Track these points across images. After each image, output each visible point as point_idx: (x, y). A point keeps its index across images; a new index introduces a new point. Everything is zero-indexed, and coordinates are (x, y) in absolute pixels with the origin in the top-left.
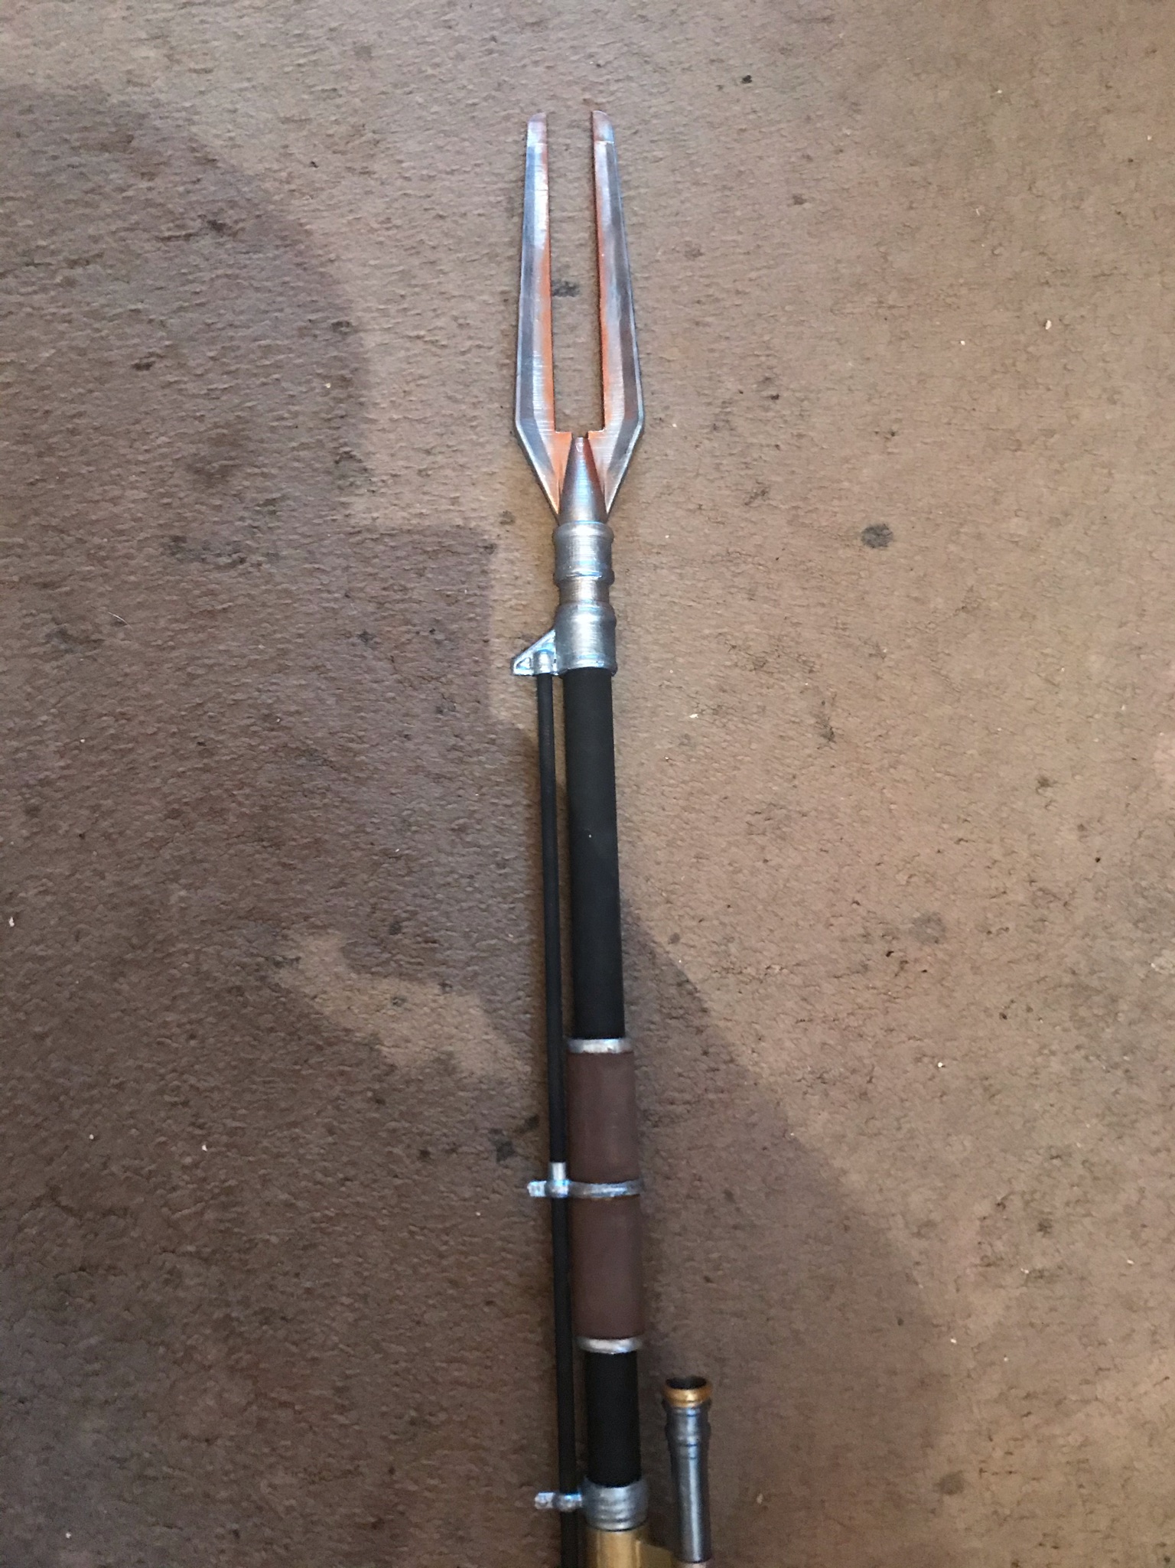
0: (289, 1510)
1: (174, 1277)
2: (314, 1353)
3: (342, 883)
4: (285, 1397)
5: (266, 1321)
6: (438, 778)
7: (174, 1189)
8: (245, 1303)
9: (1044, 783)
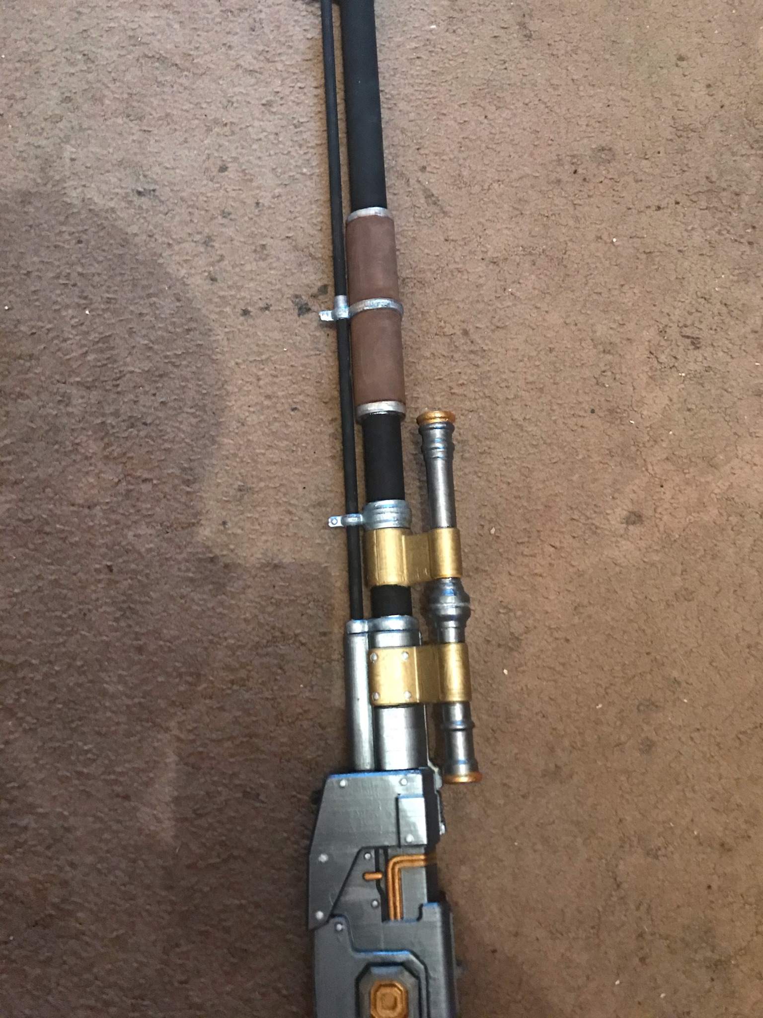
1: (65, 400)
2: (167, 445)
4: (146, 475)
5: (132, 426)
6: (251, 72)
7: (65, 340)
8: (116, 414)
9: (681, 59)
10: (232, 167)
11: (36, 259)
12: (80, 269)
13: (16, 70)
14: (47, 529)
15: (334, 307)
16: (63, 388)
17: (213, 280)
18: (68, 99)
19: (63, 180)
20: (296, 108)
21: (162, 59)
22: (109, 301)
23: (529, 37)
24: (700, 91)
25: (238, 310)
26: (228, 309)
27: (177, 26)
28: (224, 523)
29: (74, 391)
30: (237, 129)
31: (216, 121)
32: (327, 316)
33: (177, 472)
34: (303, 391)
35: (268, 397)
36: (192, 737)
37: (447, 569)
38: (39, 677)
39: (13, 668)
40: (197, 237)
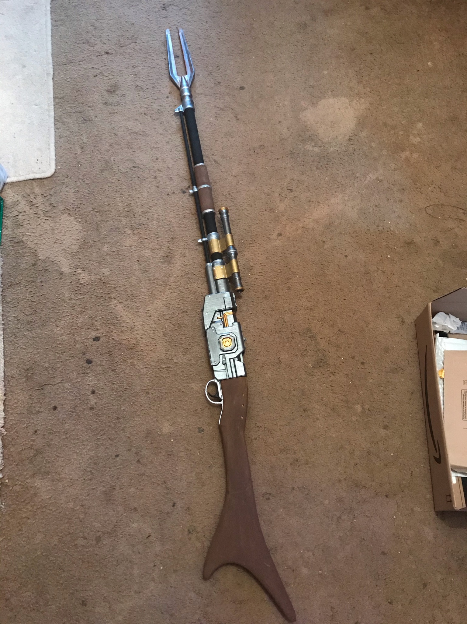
0: (149, 256)
1: (120, 221)
2: (150, 229)
3: (145, 153)
4: (146, 237)
5: (140, 225)
6: (162, 134)
7: (118, 206)
8: (135, 223)
9: (280, 122)
10: (160, 158)
11: (107, 186)
12: (120, 187)
13: (95, 139)
14: (119, 253)
15: (193, 189)
16: (119, 218)
17: (158, 187)
18: (111, 145)
19: (112, 165)
20: (175, 142)
21: (136, 133)
22: (129, 195)
23: (238, 120)
24: (285, 130)
25: (166, 194)
26: (163, 194)
27: (140, 125)
28: (169, 247)
29: (122, 218)
30: (160, 149)
31: (153, 147)
32: (191, 191)
33: (154, 235)
34: (186, 212)
35: (177, 215)
36: (167, 300)
37: (230, 244)
38: (122, 289)
39: (115, 288)
40: (152, 177)
